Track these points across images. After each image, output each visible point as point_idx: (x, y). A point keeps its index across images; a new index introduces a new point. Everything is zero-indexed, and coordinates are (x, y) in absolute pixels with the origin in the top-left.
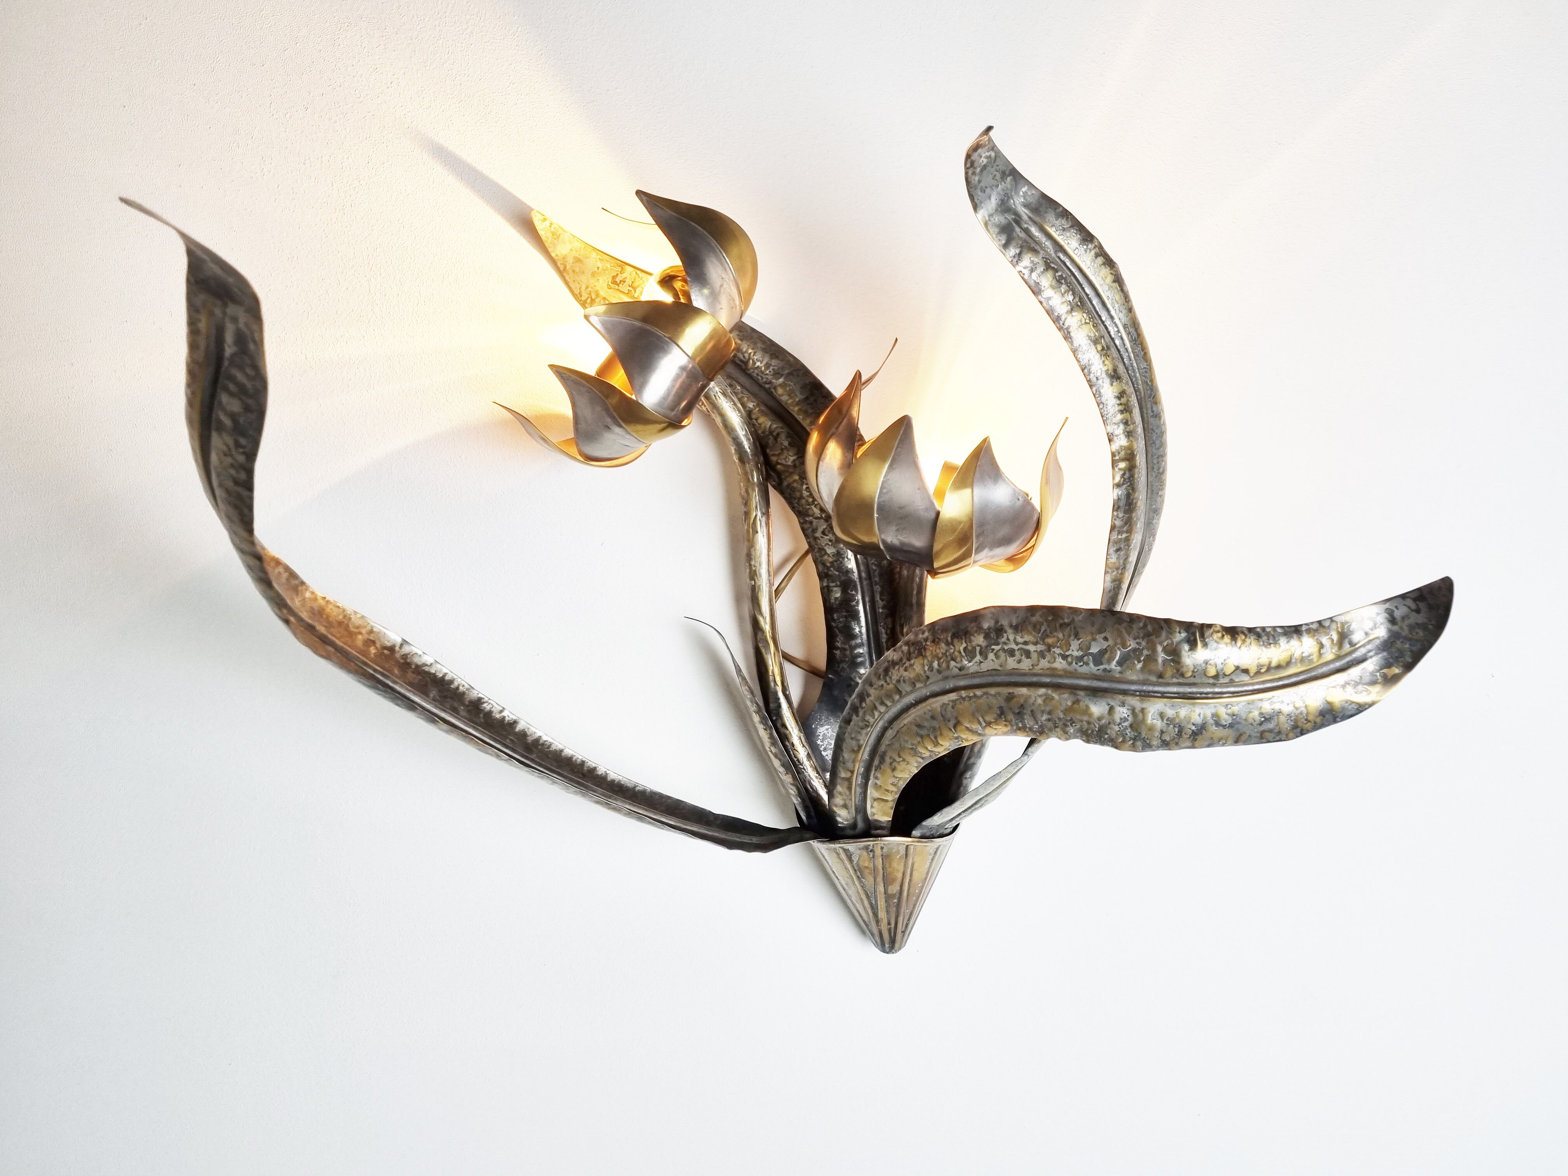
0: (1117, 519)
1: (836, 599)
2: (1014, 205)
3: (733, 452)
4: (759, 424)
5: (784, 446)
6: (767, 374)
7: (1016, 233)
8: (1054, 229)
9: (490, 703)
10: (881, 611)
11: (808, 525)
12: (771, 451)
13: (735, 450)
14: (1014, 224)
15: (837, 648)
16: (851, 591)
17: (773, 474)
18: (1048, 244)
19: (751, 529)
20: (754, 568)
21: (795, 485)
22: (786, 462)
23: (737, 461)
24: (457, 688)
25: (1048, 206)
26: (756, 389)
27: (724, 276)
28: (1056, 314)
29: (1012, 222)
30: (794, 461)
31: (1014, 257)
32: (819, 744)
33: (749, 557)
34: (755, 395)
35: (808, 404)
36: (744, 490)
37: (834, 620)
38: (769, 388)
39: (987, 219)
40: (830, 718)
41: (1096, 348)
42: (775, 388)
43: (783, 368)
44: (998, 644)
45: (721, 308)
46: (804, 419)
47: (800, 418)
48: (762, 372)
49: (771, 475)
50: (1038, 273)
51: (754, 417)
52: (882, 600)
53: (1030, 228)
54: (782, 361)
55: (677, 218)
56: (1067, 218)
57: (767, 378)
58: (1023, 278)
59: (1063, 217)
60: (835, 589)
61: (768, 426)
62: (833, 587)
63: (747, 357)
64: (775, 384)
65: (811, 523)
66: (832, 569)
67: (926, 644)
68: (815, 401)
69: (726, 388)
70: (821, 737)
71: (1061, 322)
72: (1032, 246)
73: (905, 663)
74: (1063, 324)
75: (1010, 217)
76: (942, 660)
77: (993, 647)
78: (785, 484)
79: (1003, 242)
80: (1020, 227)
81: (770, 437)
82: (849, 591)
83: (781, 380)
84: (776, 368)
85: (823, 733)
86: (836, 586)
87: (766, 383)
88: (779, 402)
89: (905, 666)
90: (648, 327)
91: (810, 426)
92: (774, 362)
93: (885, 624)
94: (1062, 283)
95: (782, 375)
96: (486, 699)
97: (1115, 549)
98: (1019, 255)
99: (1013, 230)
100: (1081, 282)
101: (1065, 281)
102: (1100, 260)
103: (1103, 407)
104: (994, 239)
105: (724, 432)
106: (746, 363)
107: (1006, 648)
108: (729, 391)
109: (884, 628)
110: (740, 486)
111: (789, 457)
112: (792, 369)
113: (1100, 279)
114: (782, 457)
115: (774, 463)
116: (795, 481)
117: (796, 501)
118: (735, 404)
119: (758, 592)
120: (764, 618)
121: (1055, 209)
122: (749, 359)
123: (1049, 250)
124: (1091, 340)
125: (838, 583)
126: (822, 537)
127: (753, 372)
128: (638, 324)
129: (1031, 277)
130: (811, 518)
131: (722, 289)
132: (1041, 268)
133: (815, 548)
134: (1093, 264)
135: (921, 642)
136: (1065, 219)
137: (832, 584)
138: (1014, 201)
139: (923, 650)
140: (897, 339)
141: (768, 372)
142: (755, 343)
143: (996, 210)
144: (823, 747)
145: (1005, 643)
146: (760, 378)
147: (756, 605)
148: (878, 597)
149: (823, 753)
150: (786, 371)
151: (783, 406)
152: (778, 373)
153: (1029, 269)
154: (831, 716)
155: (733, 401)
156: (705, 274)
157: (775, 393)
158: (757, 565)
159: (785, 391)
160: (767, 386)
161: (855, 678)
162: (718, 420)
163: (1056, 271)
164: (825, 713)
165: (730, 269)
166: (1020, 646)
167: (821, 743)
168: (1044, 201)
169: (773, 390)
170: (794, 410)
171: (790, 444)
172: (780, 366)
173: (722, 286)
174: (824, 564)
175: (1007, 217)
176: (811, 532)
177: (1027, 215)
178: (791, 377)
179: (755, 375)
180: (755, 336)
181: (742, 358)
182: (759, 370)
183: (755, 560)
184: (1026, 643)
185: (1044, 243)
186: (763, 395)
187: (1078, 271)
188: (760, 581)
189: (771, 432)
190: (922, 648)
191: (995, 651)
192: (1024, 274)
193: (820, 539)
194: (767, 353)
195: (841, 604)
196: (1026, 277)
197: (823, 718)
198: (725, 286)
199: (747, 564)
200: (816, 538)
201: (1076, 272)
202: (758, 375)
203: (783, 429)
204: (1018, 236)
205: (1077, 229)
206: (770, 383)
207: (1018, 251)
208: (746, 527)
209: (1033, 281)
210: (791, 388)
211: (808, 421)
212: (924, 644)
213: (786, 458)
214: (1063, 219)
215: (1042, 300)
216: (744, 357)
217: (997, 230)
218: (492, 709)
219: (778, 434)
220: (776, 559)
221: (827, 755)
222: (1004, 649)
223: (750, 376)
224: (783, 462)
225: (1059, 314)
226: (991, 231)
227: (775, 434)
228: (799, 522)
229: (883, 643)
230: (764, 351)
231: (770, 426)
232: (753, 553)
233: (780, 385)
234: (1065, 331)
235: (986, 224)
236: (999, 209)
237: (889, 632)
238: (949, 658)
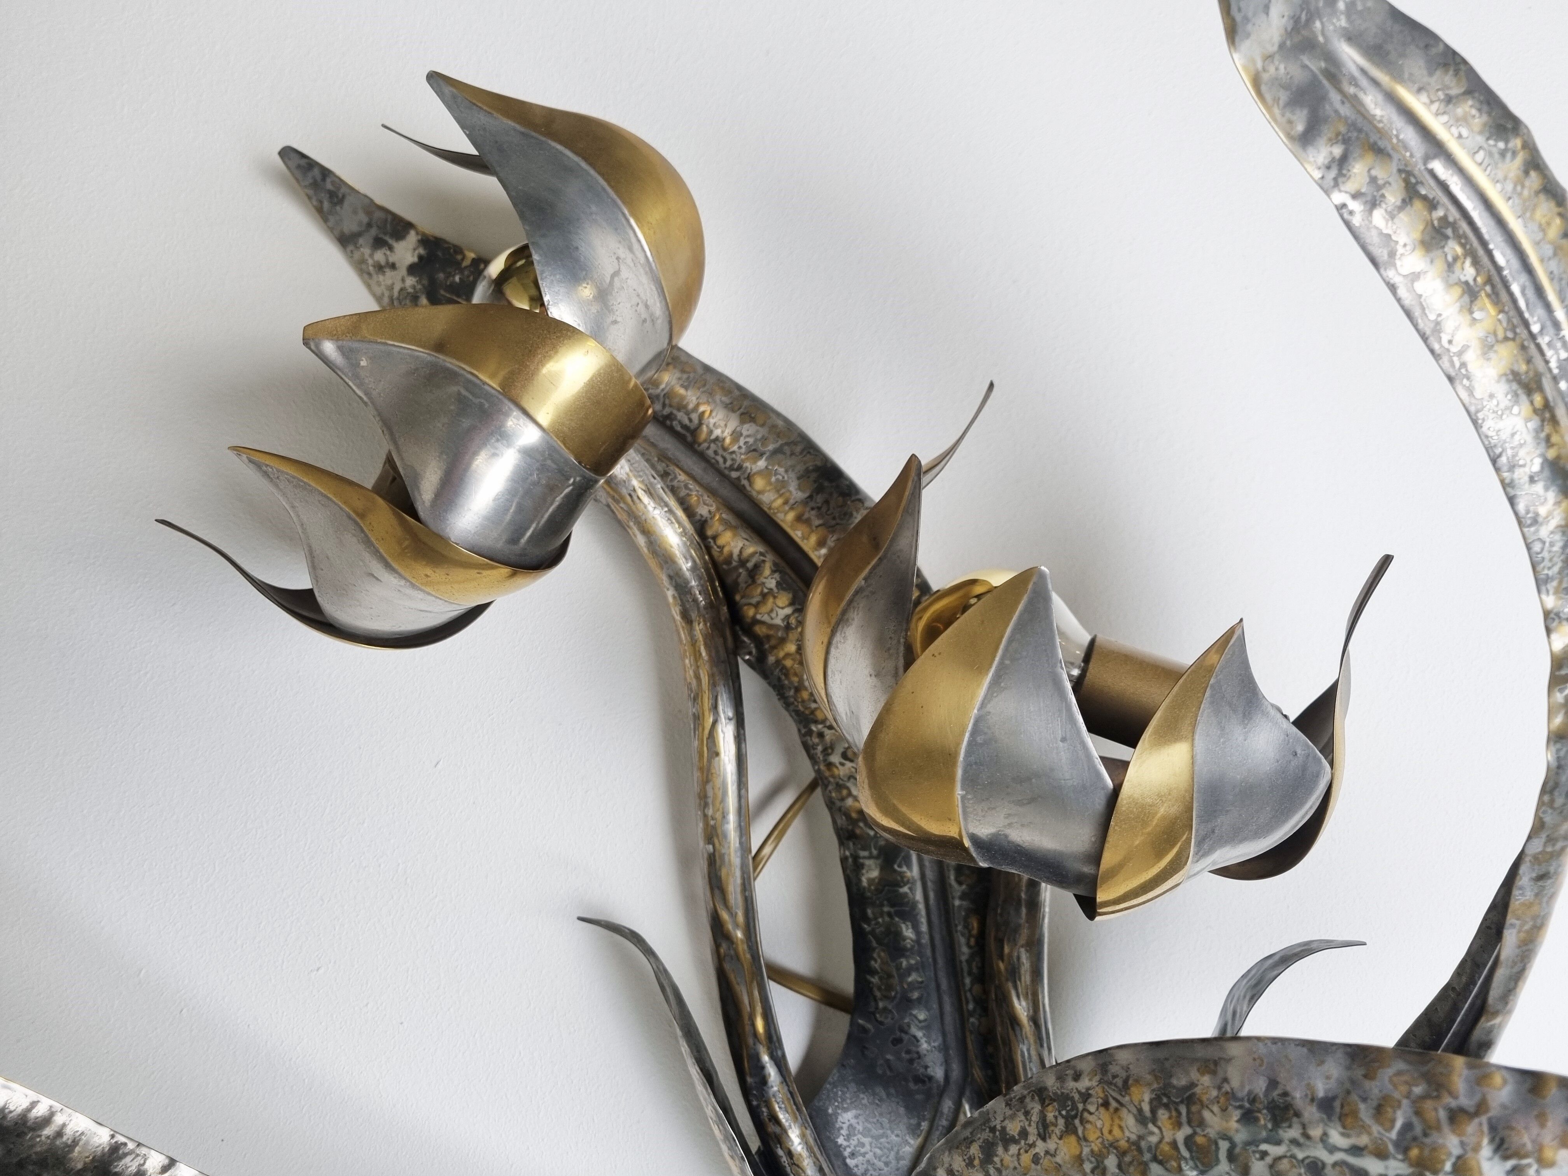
0: (1550, 811)
1: (871, 881)
2: (1323, 34)
3: (671, 600)
4: (718, 547)
5: (767, 588)
6: (734, 452)
7: (1331, 104)
8: (1424, 97)
9: (138, 1155)
10: (957, 903)
11: (816, 740)
12: (742, 597)
13: (674, 597)
14: (1325, 82)
15: (873, 972)
16: (900, 866)
17: (746, 639)
18: (1409, 135)
19: (705, 749)
20: (712, 823)
21: (788, 663)
22: (772, 619)
23: (678, 618)
24: (59, 1134)
25: (1409, 39)
26: (711, 479)
27: (622, 256)
28: (1432, 317)
29: (1321, 77)
30: (788, 617)
31: (1328, 168)
32: (841, 1145)
33: (703, 799)
34: (712, 492)
35: (813, 509)
36: (691, 673)
37: (867, 920)
38: (738, 479)
39: (1259, 65)
40: (862, 1096)
41: (1532, 403)
42: (749, 478)
43: (764, 440)
44: (1278, 1143)
45: (615, 322)
46: (805, 537)
47: (797, 534)
48: (725, 449)
49: (744, 642)
50: (1389, 209)
51: (710, 533)
52: (960, 883)
53: (1361, 95)
54: (763, 425)
55: (523, 133)
56: (1457, 72)
57: (733, 460)
58: (1348, 224)
59: (1445, 66)
60: (868, 862)
61: (736, 552)
62: (864, 858)
63: (696, 421)
64: (749, 471)
65: (821, 735)
66: (861, 824)
67: (1085, 1110)
68: (827, 502)
69: (652, 480)
70: (844, 1132)
71: (1445, 338)
72: (1372, 140)
73: (1033, 1145)
74: (1450, 342)
75: (1316, 65)
76: (1127, 1159)
77: (1264, 1147)
78: (771, 659)
79: (1300, 128)
80: (1341, 91)
81: (741, 570)
82: (896, 867)
83: (762, 464)
84: (751, 440)
85: (848, 1123)
86: (871, 857)
87: (731, 468)
88: (756, 505)
89: (1033, 1151)
90: (450, 363)
91: (816, 550)
92: (748, 429)
93: (966, 926)
94: (1447, 238)
95: (762, 455)
96: (131, 1146)
97: (1534, 875)
98: (1342, 162)
99: (1323, 98)
100: (1486, 237)
101: (1454, 232)
102: (1534, 180)
103: (1542, 549)
104: (1275, 120)
105: (653, 564)
106: (694, 432)
107: (1300, 1155)
108: (659, 486)
109: (963, 935)
110: (684, 665)
111: (777, 609)
112: (780, 442)
113: (1536, 228)
114: (764, 609)
115: (749, 620)
116: (788, 655)
117: (792, 693)
118: (670, 511)
119: (720, 867)
120: (733, 916)
121: (1427, 46)
122: (700, 424)
123: (1408, 154)
124: (1520, 382)
125: (875, 852)
126: (842, 764)
127: (708, 448)
128: (423, 354)
129: (1371, 222)
130: (820, 726)
131: (616, 279)
132: (1393, 196)
133: (829, 782)
134: (1519, 188)
135: (1072, 1099)
136: (1451, 72)
137: (863, 853)
138: (1322, 23)
139: (1077, 1122)
140: (992, 385)
141: (735, 448)
142: (711, 394)
143: (1282, 46)
144: (849, 1150)
145: (1294, 1142)
146: (720, 460)
147: (717, 892)
148: (952, 877)
149: (848, 1161)
150: (771, 447)
151: (765, 513)
152: (755, 450)
153: (1369, 198)
154: (864, 1093)
155: (667, 505)
156: (577, 248)
157: (748, 488)
158: (718, 815)
159: (770, 483)
160: (734, 475)
161: (909, 1026)
162: (641, 540)
163: (1432, 205)
164: (853, 1087)
165: (639, 241)
166: (1339, 1156)
167: (845, 1143)
168: (1397, 27)
169: (745, 482)
170: (786, 519)
171: (778, 584)
172: (759, 436)
173: (616, 274)
174: (847, 815)
175: (1308, 63)
176: (822, 752)
177: (1355, 62)
178: (780, 456)
179: (710, 453)
180: (711, 380)
181: (686, 421)
182: (720, 444)
183: (713, 805)
184: (1356, 1150)
185: (1397, 136)
186: (726, 491)
187: (1481, 207)
188: (723, 847)
189: (743, 562)
190: (1075, 1117)
191: (1269, 1160)
192: (1351, 213)
193: (837, 768)
194: (733, 411)
195: (879, 891)
196: (1356, 221)
197: (848, 1095)
198: (625, 273)
199: (699, 813)
200: (830, 765)
201: (1474, 208)
202: (716, 453)
203: (765, 556)
204: (1336, 111)
205: (1482, 98)
206: (740, 468)
207: (1337, 151)
208: (696, 743)
209: (1374, 233)
210: (780, 477)
211: (813, 539)
212: (1080, 1106)
213: (772, 611)
214: (1447, 71)
215: (1397, 280)
216: (690, 420)
217: (1284, 96)
218: (142, 1168)
219: (757, 567)
220: (756, 787)
221: (857, 1166)
222: (1293, 1157)
223: (702, 456)
224: (766, 618)
225: (1440, 315)
226: (1268, 97)
227: (750, 565)
228: (799, 730)
229: (961, 962)
230: (730, 407)
231: (741, 552)
232: (710, 793)
233: (760, 473)
234: (1455, 359)
235: (1257, 82)
236: (1288, 43)
237: (972, 941)
238: (1147, 1156)
